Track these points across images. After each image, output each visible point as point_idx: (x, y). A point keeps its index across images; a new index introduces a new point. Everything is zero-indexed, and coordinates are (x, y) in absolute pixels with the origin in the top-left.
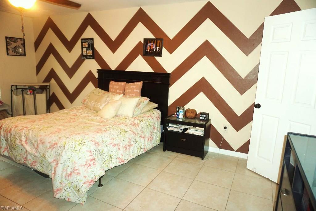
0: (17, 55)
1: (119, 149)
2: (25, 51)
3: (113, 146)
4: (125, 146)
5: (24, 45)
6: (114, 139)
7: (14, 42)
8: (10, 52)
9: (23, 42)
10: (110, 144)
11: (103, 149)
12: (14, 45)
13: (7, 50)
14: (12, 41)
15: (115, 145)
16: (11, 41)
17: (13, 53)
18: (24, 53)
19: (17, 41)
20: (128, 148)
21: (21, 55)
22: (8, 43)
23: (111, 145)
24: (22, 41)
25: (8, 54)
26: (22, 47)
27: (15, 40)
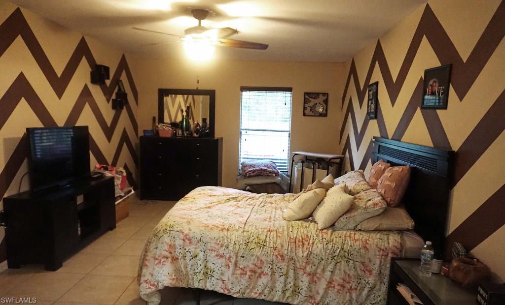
0: (316, 115)
1: (228, 266)
2: (326, 110)
3: (217, 256)
4: (245, 267)
5: (326, 102)
6: (222, 246)
7: (314, 98)
8: (308, 112)
9: (325, 98)
10: (212, 250)
11: (198, 253)
12: (313, 102)
13: (305, 108)
14: (312, 98)
15: (222, 256)
16: (310, 98)
17: (311, 113)
18: (325, 112)
19: (318, 97)
20: (249, 273)
21: (321, 115)
22: (306, 100)
23: (214, 254)
24: (324, 96)
25: (304, 115)
26: (324, 105)
27: (316, 95)
